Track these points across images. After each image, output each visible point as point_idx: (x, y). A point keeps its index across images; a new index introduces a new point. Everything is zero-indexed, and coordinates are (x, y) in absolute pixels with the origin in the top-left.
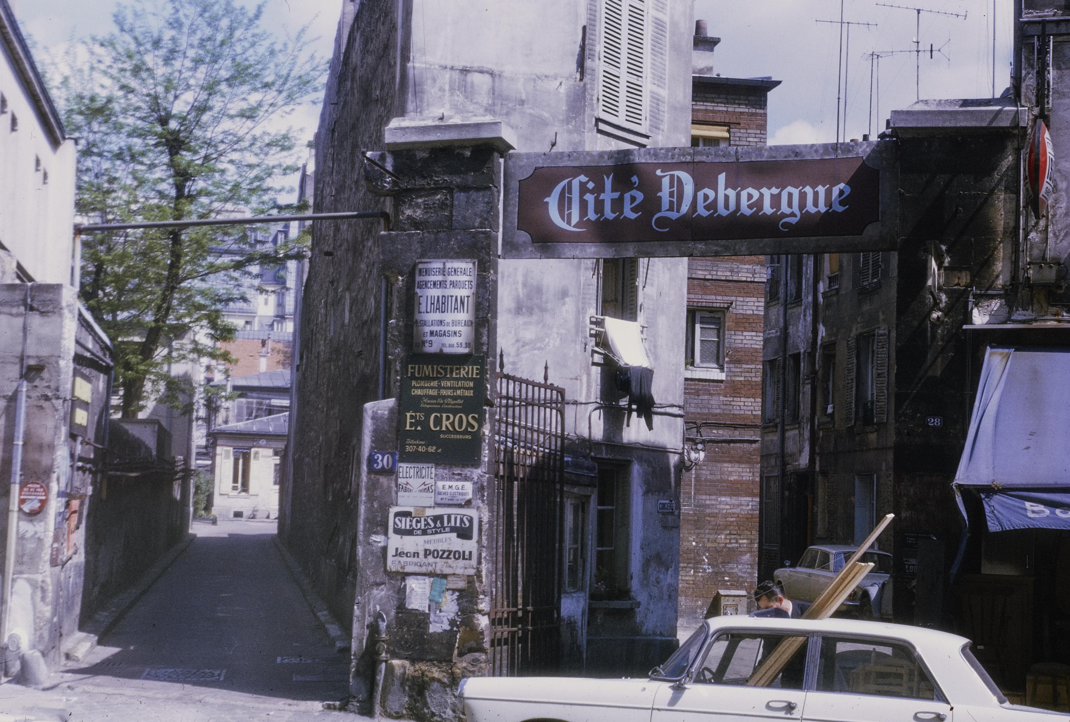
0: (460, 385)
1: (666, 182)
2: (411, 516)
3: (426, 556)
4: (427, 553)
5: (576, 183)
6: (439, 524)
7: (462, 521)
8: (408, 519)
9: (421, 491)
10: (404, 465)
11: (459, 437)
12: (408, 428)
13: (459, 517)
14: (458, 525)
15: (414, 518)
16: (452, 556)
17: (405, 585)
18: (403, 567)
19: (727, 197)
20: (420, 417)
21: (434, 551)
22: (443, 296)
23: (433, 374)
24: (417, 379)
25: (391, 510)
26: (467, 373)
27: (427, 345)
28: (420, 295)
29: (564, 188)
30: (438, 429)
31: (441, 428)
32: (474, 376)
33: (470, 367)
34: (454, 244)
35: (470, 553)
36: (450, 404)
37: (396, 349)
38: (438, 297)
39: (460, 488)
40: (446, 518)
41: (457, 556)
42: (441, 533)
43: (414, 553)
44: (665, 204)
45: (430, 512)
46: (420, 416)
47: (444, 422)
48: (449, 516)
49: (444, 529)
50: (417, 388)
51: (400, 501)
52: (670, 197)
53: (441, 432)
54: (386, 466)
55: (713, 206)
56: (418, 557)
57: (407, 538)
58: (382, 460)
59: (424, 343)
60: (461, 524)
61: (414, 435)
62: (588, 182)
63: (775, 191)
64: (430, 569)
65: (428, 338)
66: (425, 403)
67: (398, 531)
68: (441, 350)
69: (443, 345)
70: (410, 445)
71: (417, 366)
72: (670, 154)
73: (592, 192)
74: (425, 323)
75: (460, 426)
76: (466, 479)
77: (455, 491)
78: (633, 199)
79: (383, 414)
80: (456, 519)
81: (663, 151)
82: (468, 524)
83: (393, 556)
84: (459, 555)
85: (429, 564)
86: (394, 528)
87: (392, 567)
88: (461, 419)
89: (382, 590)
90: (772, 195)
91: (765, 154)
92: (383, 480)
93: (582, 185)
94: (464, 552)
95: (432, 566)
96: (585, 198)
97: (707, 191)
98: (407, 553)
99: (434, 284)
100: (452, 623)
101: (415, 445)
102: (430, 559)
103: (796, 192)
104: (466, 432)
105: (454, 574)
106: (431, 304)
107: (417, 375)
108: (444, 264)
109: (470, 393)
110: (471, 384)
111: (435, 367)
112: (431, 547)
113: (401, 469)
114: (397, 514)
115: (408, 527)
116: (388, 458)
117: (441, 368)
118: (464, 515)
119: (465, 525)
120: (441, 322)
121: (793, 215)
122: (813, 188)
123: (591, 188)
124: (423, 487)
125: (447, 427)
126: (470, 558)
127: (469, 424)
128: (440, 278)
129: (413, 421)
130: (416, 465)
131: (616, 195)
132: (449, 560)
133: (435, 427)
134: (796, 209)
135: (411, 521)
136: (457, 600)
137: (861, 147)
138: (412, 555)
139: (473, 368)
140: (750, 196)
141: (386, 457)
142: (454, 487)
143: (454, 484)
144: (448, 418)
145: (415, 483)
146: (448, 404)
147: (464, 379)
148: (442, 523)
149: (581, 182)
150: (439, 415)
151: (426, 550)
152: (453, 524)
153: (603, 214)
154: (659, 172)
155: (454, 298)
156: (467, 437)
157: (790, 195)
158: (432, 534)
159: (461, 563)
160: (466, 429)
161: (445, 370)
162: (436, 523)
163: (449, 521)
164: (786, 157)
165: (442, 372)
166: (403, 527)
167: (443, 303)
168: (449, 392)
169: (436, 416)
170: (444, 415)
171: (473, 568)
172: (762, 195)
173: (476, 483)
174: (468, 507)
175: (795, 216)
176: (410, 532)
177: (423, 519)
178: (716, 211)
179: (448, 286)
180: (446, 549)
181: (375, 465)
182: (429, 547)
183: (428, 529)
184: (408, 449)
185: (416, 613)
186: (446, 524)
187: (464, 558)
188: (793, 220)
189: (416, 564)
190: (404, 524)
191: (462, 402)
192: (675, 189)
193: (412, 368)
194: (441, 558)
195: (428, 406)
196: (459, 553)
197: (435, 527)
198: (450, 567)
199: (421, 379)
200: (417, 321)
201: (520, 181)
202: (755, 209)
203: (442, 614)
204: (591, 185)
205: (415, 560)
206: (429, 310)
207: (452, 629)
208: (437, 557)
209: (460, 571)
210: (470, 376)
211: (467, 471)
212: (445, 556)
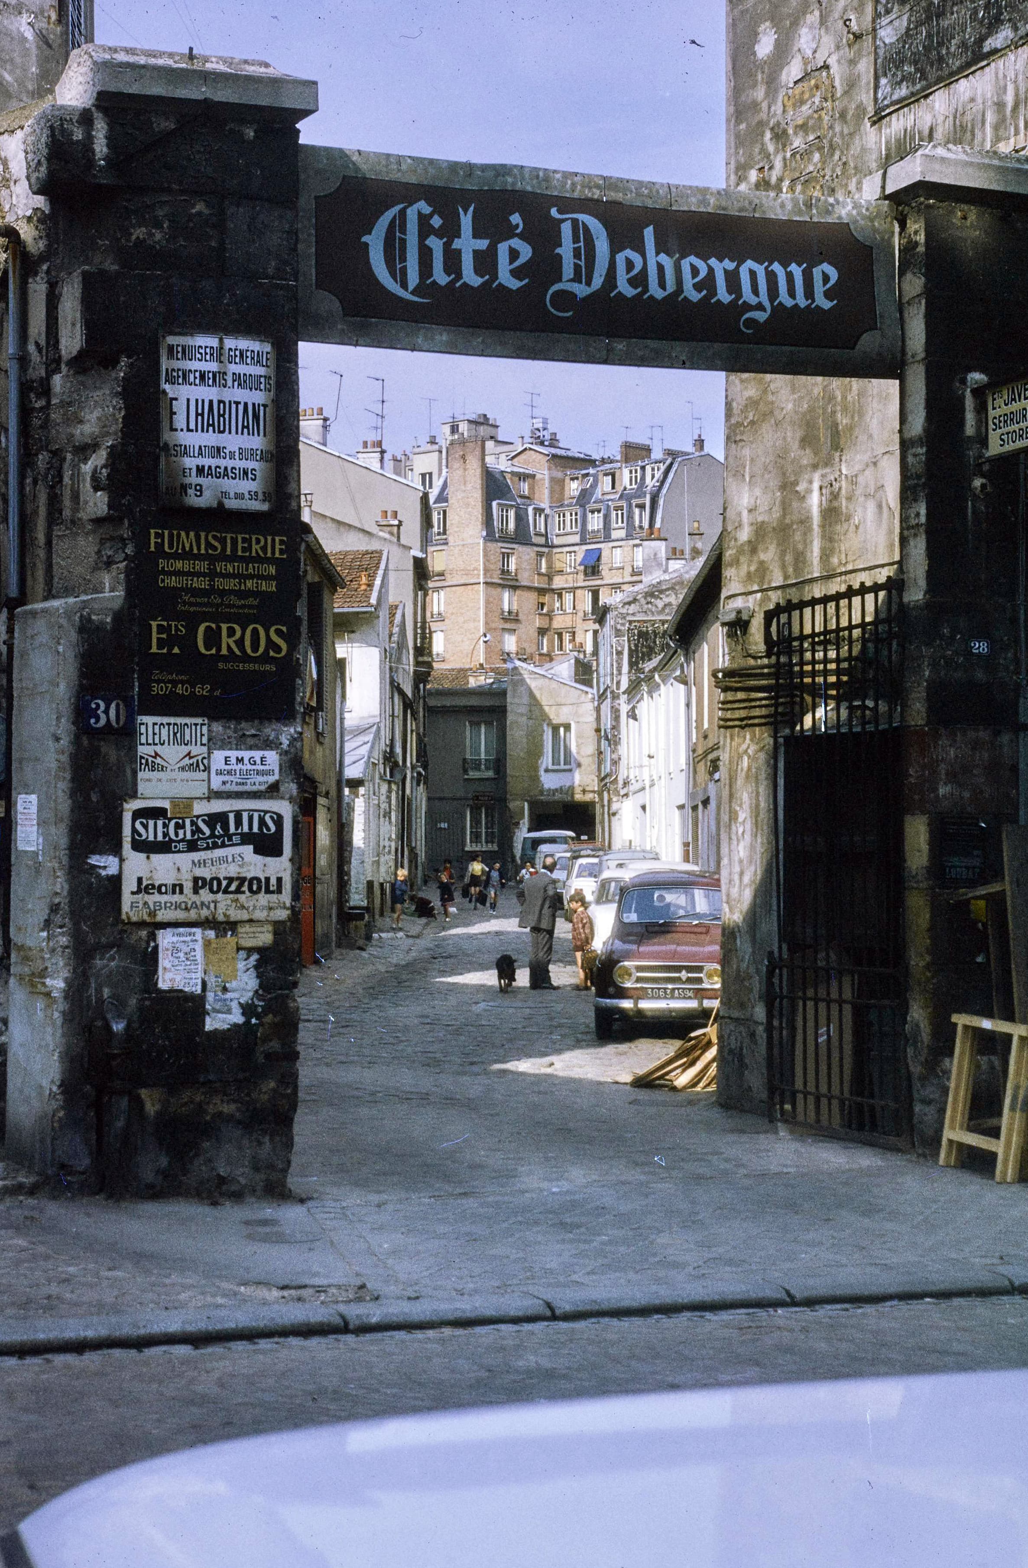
0: (251, 571)
1: (566, 229)
2: (165, 817)
3: (196, 891)
4: (198, 884)
5: (412, 214)
6: (219, 830)
7: (262, 822)
8: (160, 823)
9: (183, 769)
10: (149, 720)
11: (251, 666)
12: (154, 650)
13: (256, 816)
14: (255, 829)
15: (170, 820)
16: (245, 888)
17: (156, 948)
18: (152, 914)
19: (661, 268)
20: (177, 629)
21: (212, 879)
22: (220, 402)
23: (199, 549)
24: (168, 556)
25: (126, 806)
26: (264, 549)
27: (191, 492)
28: (171, 395)
29: (393, 221)
30: (213, 651)
31: (219, 649)
32: (277, 555)
33: (269, 538)
34: (228, 305)
35: (279, 880)
36: (234, 606)
37: (124, 497)
38: (211, 402)
39: (258, 761)
40: (232, 816)
41: (255, 888)
42: (223, 845)
43: (174, 886)
44: (568, 271)
45: (200, 808)
46: (179, 627)
47: (225, 640)
48: (238, 815)
49: (230, 839)
50: (170, 574)
51: (141, 788)
52: (575, 257)
53: (218, 657)
54: (114, 724)
55: (640, 280)
56: (181, 892)
57: (158, 859)
58: (106, 712)
59: (184, 488)
60: (260, 828)
61: (166, 663)
62: (431, 216)
63: (730, 265)
64: (205, 913)
65: (194, 479)
66: (184, 603)
67: (140, 846)
68: (221, 504)
69: (225, 494)
70: (158, 682)
71: (166, 532)
72: (569, 182)
73: (439, 234)
74: (185, 451)
75: (255, 648)
76: (268, 745)
77: (249, 767)
78: (514, 254)
79: (102, 623)
80: (251, 819)
81: (558, 176)
82: (273, 828)
83: (133, 893)
84: (258, 885)
85: (203, 904)
86: (134, 841)
87: (131, 914)
88: (255, 633)
89: (113, 958)
90: (726, 271)
91: (712, 201)
92: (110, 752)
93: (423, 220)
94: (268, 879)
95: (208, 908)
96: (427, 242)
97: (629, 253)
98: (160, 886)
99: (202, 376)
100: (247, 1010)
101: (169, 681)
102: (205, 895)
103: (760, 270)
104: (265, 658)
105: (251, 921)
106: (197, 414)
107: (167, 549)
108: (221, 341)
109: (273, 587)
110: (273, 570)
111: (203, 535)
112: (206, 873)
113: (143, 729)
114: (138, 814)
115: (160, 838)
116: (118, 705)
117: (214, 537)
118: (266, 812)
119: (268, 829)
120: (218, 449)
121: (760, 307)
122: (785, 268)
123: (437, 226)
124: (187, 761)
125: (229, 647)
126: (279, 891)
127: (270, 643)
128: (213, 366)
129: (164, 636)
130: (172, 720)
131: (483, 244)
132: (239, 896)
133: (207, 649)
134: (764, 298)
135: (165, 826)
136: (256, 967)
137: (844, 207)
138: (170, 889)
139: (273, 541)
140: (695, 271)
141: (113, 705)
142: (246, 761)
143: (246, 754)
144: (231, 632)
145: (172, 753)
146: (230, 606)
147: (259, 559)
148: (225, 827)
149: (420, 214)
150: (214, 626)
151: (196, 880)
152: (246, 829)
153: (459, 276)
154: (554, 212)
155: (241, 407)
156: (268, 667)
157: (753, 274)
158: (208, 848)
159: (263, 899)
160: (266, 650)
161: (223, 541)
162: (213, 829)
163: (239, 822)
164: (740, 210)
165: (216, 544)
166: (151, 838)
167: (219, 415)
168: (231, 584)
169: (208, 628)
170: (224, 627)
171: (285, 908)
172: (711, 270)
173: (286, 752)
174: (271, 798)
175: (763, 309)
176: (164, 847)
177: (188, 822)
178: (646, 289)
179: (230, 383)
180: (233, 874)
181: (93, 721)
182: (199, 872)
183: (199, 839)
184: (156, 689)
185: (177, 997)
186: (232, 829)
187: (268, 891)
188: (761, 316)
189: (177, 906)
190: (153, 831)
191: (256, 603)
192: (582, 244)
193: (157, 535)
194: (226, 892)
195: (192, 609)
196: (258, 880)
197: (212, 835)
198: (243, 907)
199: (176, 556)
200: (166, 445)
201: (316, 198)
202: (705, 292)
203: (229, 995)
204: (436, 222)
205: (177, 898)
206: (192, 426)
207: (247, 1022)
208: (217, 892)
209: (260, 915)
210: (269, 555)
211: (269, 731)
212: (233, 888)
